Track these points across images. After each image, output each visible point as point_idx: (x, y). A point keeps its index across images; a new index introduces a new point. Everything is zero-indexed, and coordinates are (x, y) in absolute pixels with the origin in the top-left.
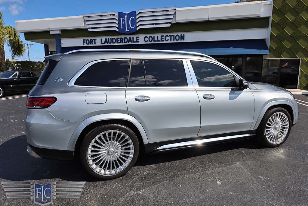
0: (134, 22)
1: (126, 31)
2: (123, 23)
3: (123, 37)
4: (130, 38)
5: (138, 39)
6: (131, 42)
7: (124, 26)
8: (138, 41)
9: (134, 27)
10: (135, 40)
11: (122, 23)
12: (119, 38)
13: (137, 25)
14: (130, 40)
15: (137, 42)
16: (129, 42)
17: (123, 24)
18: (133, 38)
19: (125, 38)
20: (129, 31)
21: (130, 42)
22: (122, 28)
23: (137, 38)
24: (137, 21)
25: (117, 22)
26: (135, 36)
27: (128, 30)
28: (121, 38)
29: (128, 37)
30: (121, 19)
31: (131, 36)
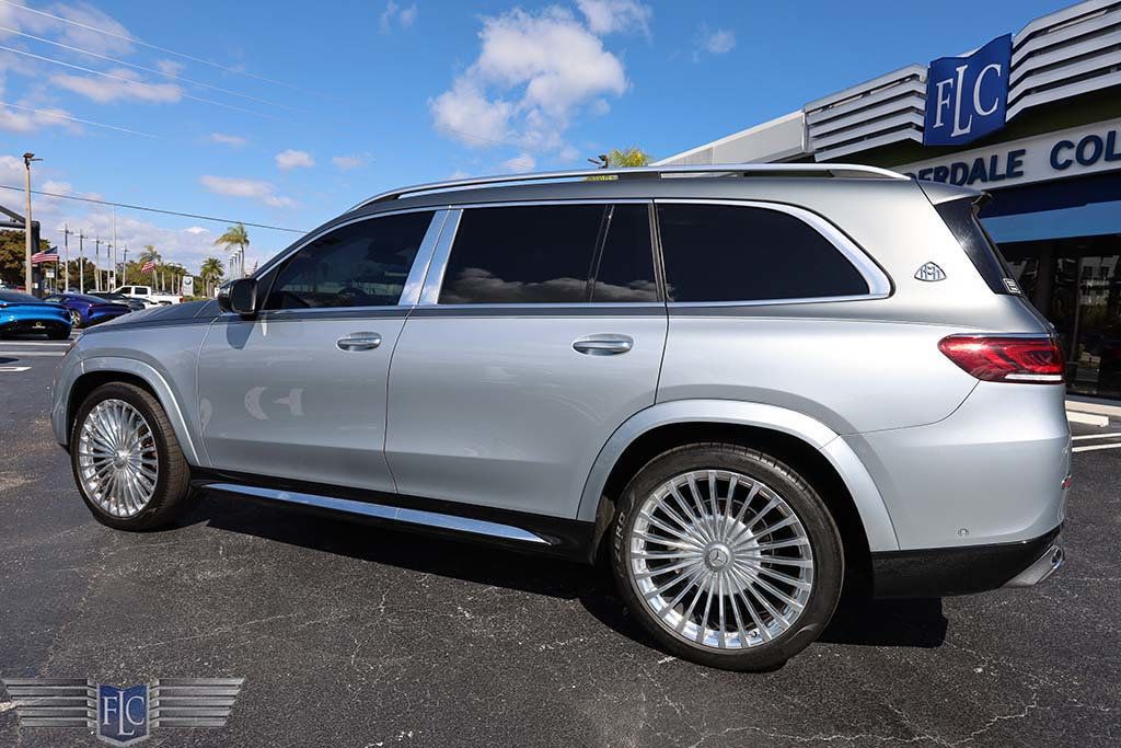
0: (997, 88)
1: (957, 132)
2: (947, 101)
3: (947, 162)
4: (980, 162)
5: (1020, 163)
6: (984, 180)
7: (948, 113)
8: (1017, 170)
9: (995, 108)
10: (1002, 168)
11: (940, 103)
12: (930, 171)
13: (1012, 96)
14: (979, 171)
15: (1010, 174)
16: (971, 183)
17: (944, 106)
18: (994, 159)
19: (956, 167)
20: (967, 130)
21: (978, 181)
22: (939, 124)
23: (1012, 155)
24: (1014, 77)
25: (921, 105)
26: (1003, 151)
27: (961, 128)
28: (938, 170)
29: (969, 158)
30: (940, 85)
31: (986, 154)
